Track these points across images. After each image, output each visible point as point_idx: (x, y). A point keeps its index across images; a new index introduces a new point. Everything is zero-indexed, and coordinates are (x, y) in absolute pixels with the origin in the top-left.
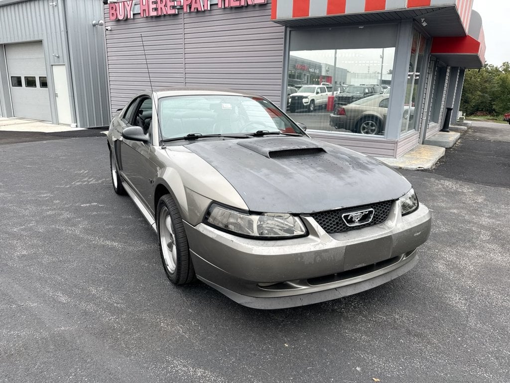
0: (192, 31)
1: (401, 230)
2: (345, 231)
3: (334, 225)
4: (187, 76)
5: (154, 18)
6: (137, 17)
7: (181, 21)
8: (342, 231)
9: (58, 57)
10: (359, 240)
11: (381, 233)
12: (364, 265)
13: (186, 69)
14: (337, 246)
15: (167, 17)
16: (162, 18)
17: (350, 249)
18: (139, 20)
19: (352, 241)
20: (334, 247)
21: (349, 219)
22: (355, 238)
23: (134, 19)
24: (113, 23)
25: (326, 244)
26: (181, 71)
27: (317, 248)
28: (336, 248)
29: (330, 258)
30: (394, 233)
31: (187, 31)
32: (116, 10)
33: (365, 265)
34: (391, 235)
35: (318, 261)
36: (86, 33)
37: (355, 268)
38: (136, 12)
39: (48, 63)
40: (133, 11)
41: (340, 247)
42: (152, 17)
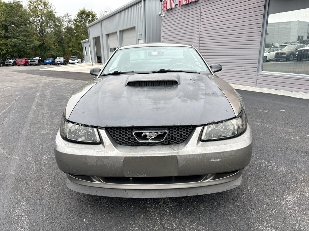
0: (205, 10)
1: (191, 153)
2: (135, 145)
3: (126, 139)
4: (201, 39)
5: (185, 5)
6: (177, 6)
7: (199, 5)
8: (132, 145)
9: (141, 35)
10: (139, 154)
11: (165, 152)
12: (146, 176)
13: (200, 35)
14: (116, 156)
15: (192, 3)
16: (189, 5)
17: (128, 160)
18: (178, 8)
19: (132, 154)
20: (113, 156)
21: (142, 136)
22: (136, 152)
23: (175, 8)
24: (165, 12)
25: (107, 153)
26: (197, 36)
27: (99, 155)
28: (115, 157)
29: (110, 164)
30: (180, 154)
31: (202, 10)
32: (166, 4)
33: (148, 176)
34: (176, 156)
35: (99, 165)
36: (155, 20)
37: (137, 176)
38: (176, 4)
39: (137, 38)
40: (175, 3)
41: (118, 157)
42: (184, 5)
